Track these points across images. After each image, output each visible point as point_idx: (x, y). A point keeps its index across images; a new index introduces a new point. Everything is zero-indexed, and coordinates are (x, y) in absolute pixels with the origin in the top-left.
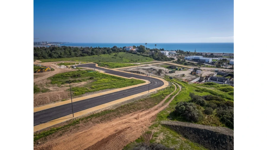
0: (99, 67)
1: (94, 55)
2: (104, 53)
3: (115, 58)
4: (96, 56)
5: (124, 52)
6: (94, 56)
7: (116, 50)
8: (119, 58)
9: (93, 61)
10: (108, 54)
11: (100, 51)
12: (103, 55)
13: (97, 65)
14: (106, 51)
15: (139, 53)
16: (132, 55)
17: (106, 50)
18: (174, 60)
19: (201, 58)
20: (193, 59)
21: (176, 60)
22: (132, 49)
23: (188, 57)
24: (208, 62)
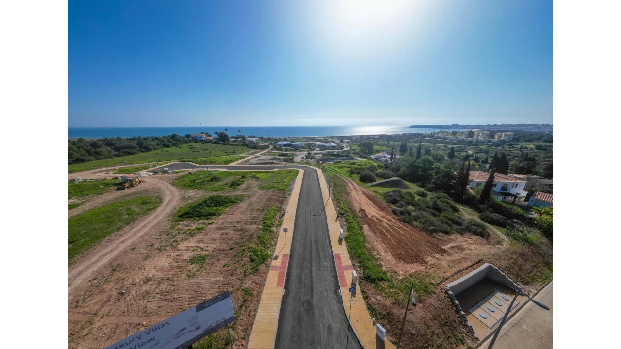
5: (197, 142)
7: (181, 140)
13: (194, 164)
15: (221, 142)
18: (269, 147)
19: (292, 143)
20: (285, 145)
21: (271, 147)
22: (206, 137)
23: (279, 143)
24: (300, 147)
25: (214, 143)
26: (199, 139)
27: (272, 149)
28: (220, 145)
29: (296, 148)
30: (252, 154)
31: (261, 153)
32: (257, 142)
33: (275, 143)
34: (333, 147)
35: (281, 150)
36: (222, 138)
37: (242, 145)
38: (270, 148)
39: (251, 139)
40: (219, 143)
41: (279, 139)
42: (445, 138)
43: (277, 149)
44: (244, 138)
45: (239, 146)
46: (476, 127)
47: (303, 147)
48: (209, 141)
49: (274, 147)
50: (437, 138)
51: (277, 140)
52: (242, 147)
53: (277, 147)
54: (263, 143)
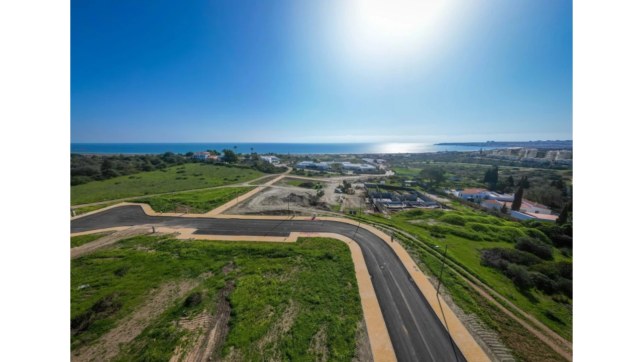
0: (158, 214)
1: (115, 176)
2: (147, 169)
3: (184, 179)
4: (126, 178)
5: (195, 162)
6: (117, 180)
7: (175, 160)
8: (193, 177)
9: (122, 196)
10: (158, 171)
11: (131, 165)
12: (144, 175)
13: (147, 209)
14: (150, 164)
15: (227, 163)
16: (218, 169)
17: (149, 162)
18: (288, 169)
19: (317, 164)
20: (308, 167)
21: (290, 169)
22: (209, 156)
23: (301, 164)
24: (326, 170)
25: (217, 164)
26: (201, 158)
27: (291, 173)
28: (224, 167)
29: (322, 172)
30: (263, 182)
31: (275, 180)
32: (273, 162)
33: (295, 163)
34: (370, 170)
35: (303, 174)
36: (229, 157)
37: (252, 167)
38: (289, 171)
39: (266, 158)
40: (223, 165)
41: (299, 157)
42: (504, 158)
43: (298, 173)
44: (256, 158)
45: (248, 168)
46: (517, 145)
47: (330, 170)
48: (211, 162)
49: (294, 170)
50: (492, 157)
51: (298, 159)
52: (251, 171)
53: (298, 169)
54: (280, 163)
